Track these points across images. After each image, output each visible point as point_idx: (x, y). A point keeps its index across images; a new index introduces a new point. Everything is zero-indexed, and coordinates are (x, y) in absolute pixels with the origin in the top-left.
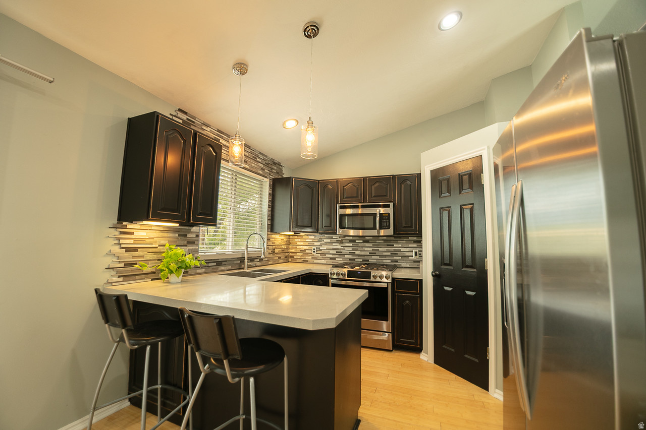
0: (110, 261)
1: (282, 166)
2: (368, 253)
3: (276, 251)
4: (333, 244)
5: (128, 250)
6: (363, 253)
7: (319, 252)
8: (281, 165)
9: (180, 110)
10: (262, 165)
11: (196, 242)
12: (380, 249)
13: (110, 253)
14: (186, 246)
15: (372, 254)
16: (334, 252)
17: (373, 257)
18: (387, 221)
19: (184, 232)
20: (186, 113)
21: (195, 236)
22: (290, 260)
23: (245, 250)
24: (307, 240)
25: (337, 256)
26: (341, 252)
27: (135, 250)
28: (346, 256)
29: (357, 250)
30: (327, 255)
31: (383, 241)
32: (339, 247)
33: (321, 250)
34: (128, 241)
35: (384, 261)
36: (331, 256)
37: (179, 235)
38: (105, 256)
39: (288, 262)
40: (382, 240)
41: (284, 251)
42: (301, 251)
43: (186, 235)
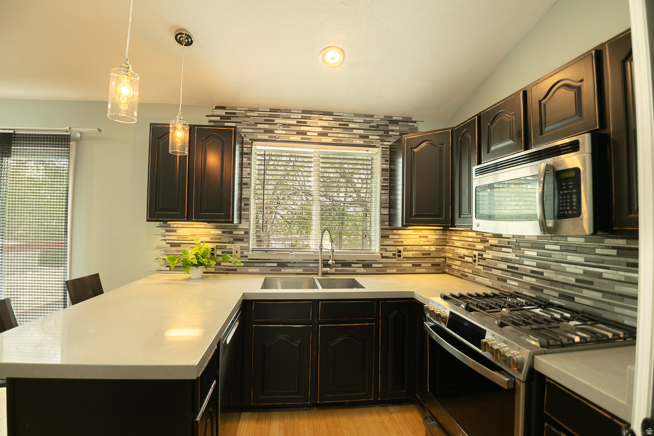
0: (158, 253)
1: (415, 122)
2: (572, 280)
3: (404, 254)
4: (504, 249)
5: (173, 245)
6: (560, 278)
7: (482, 262)
8: (413, 120)
9: (217, 108)
10: (361, 132)
11: (245, 240)
12: (607, 274)
13: (159, 248)
14: (233, 243)
15: (583, 283)
16: (504, 266)
17: (586, 293)
18: (571, 194)
19: (229, 229)
20: (223, 108)
21: (243, 233)
22: (447, 270)
23: (319, 250)
24: (467, 239)
25: (508, 275)
26: (517, 268)
27: (179, 245)
28: (526, 279)
29: (547, 267)
30: (494, 271)
31: (614, 252)
32: (512, 256)
33: (484, 259)
34: (173, 237)
35: (617, 310)
36: (499, 273)
37: (223, 232)
38: (155, 249)
39: (445, 273)
40: (613, 248)
41: (430, 254)
42: (459, 257)
43: (232, 232)
